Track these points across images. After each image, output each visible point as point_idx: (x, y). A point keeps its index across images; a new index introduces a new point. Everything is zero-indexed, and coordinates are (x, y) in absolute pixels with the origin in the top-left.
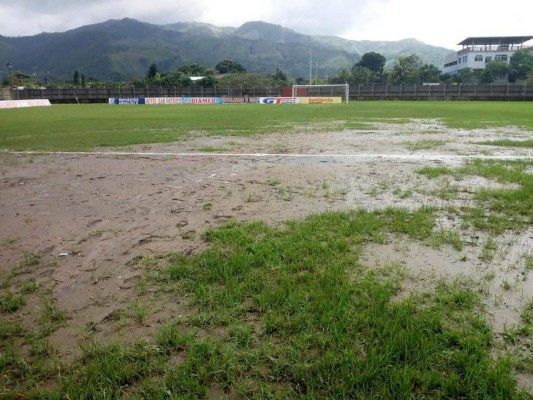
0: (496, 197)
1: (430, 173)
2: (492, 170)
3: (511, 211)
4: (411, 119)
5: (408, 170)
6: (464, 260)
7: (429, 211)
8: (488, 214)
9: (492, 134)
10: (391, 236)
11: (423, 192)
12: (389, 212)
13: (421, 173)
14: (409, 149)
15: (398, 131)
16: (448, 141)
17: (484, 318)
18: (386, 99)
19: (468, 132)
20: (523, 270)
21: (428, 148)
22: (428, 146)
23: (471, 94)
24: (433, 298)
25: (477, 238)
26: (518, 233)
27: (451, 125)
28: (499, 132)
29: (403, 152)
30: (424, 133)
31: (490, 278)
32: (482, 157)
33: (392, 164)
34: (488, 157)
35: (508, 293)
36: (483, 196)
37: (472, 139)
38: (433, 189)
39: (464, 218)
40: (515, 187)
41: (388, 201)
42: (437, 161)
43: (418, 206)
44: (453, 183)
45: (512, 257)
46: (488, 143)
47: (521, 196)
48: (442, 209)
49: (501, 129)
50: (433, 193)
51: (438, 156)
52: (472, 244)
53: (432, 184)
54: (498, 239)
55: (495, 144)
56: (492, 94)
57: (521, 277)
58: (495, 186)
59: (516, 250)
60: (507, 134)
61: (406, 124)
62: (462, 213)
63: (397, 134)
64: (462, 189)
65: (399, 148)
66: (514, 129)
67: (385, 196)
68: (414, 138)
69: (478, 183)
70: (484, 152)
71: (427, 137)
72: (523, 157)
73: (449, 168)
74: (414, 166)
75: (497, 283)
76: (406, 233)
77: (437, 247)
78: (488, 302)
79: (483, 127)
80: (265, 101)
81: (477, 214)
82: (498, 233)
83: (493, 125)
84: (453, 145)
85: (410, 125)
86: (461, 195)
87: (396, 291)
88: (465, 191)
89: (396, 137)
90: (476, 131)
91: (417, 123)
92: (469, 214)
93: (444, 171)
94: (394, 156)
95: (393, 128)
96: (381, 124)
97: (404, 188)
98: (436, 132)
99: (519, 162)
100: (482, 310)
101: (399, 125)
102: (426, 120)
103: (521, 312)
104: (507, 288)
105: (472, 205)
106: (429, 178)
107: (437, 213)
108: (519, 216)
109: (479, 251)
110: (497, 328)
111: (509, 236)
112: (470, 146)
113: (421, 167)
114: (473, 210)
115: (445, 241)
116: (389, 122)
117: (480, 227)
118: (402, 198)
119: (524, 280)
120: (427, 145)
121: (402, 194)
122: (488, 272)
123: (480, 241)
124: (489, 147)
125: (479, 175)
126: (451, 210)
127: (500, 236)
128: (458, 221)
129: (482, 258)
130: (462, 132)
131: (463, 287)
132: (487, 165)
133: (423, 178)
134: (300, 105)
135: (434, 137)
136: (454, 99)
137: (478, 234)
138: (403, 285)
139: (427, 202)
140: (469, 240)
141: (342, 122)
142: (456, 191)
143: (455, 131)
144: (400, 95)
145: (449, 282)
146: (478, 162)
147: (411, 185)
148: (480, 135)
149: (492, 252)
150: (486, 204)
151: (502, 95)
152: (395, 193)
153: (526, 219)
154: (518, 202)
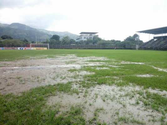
0: (88, 77)
1: (71, 71)
2: (88, 69)
3: (92, 81)
4: (67, 54)
5: (65, 70)
6: (79, 98)
7: (70, 83)
8: (86, 82)
9: (88, 58)
10: (58, 93)
11: (69, 77)
12: (58, 84)
13: (69, 71)
14: (66, 63)
15: (63, 58)
16: (77, 61)
17: (84, 117)
18: (61, 48)
19: (82, 58)
20: (95, 98)
21: (72, 63)
22: (72, 62)
23: (83, 47)
24: (69, 112)
25: (83, 90)
26: (94, 87)
27: (78, 56)
28: (90, 58)
29: (64, 65)
30: (71, 59)
31: (86, 102)
32: (86, 65)
33: (61, 68)
34: (87, 65)
35: (90, 107)
36: (85, 77)
37: (83, 60)
38: (72, 76)
39: (80, 84)
40: (94, 73)
41: (59, 81)
42: (73, 67)
43: (67, 81)
44: (78, 73)
45: (92, 95)
46: (87, 61)
47: (95, 76)
48: (74, 82)
49: (91, 57)
50: (72, 77)
51: (74, 66)
52: (82, 92)
53: (72, 74)
54: (89, 90)
55: (89, 61)
56: (89, 47)
57: (94, 101)
58: (89, 73)
59: (93, 92)
60: (92, 58)
61: (66, 56)
62: (79, 83)
63: (63, 59)
64: (80, 75)
65: (63, 63)
66: (94, 57)
67: (58, 79)
68: (68, 60)
69: (84, 73)
70: (86, 64)
71: (72, 60)
72: (96, 65)
73: (77, 69)
74: (67, 69)
75: (88, 104)
76: (63, 91)
77: (72, 94)
78: (85, 111)
79: (87, 56)
80: (20, 49)
81: (84, 82)
82: (89, 88)
83: (89, 56)
84: (78, 62)
85: (67, 56)
86: (80, 77)
87: (57, 112)
88: (81, 76)
89: (63, 60)
90: (85, 58)
91: (69, 56)
92: (81, 83)
93: (75, 70)
94: (61, 66)
95: (62, 57)
96: (59, 56)
97: (64, 76)
98: (74, 58)
99: (95, 66)
100: (83, 114)
101: (64, 56)
102: (72, 55)
103: (94, 112)
104: (90, 105)
105: (82, 80)
106: (71, 72)
107: (72, 83)
108: (94, 82)
109: (83, 94)
110: (87, 119)
111: (91, 88)
112: (83, 62)
113: (69, 69)
114: (82, 81)
115: (74, 92)
116: (61, 56)
117: (84, 86)
118: (63, 79)
119: (95, 102)
121: (63, 78)
122: (85, 100)
123: (84, 91)
124: (88, 62)
125: (85, 70)
126: (77, 82)
127: (89, 89)
128: (78, 85)
129: (84, 96)
130: (81, 58)
131: (78, 107)
132: (87, 67)
133: (69, 72)
134: (33, 50)
135: (73, 60)
136: (79, 49)
137: (84, 89)
138: (60, 110)
139: (70, 81)
140: (81, 91)
141: (46, 56)
142: (78, 76)
143: (79, 58)
144: (65, 47)
145: (74, 106)
146: (84, 67)
147: (66, 75)
149: (87, 94)
150: (86, 79)
151: (91, 48)
152: (61, 78)
153: (96, 83)
154: (94, 78)
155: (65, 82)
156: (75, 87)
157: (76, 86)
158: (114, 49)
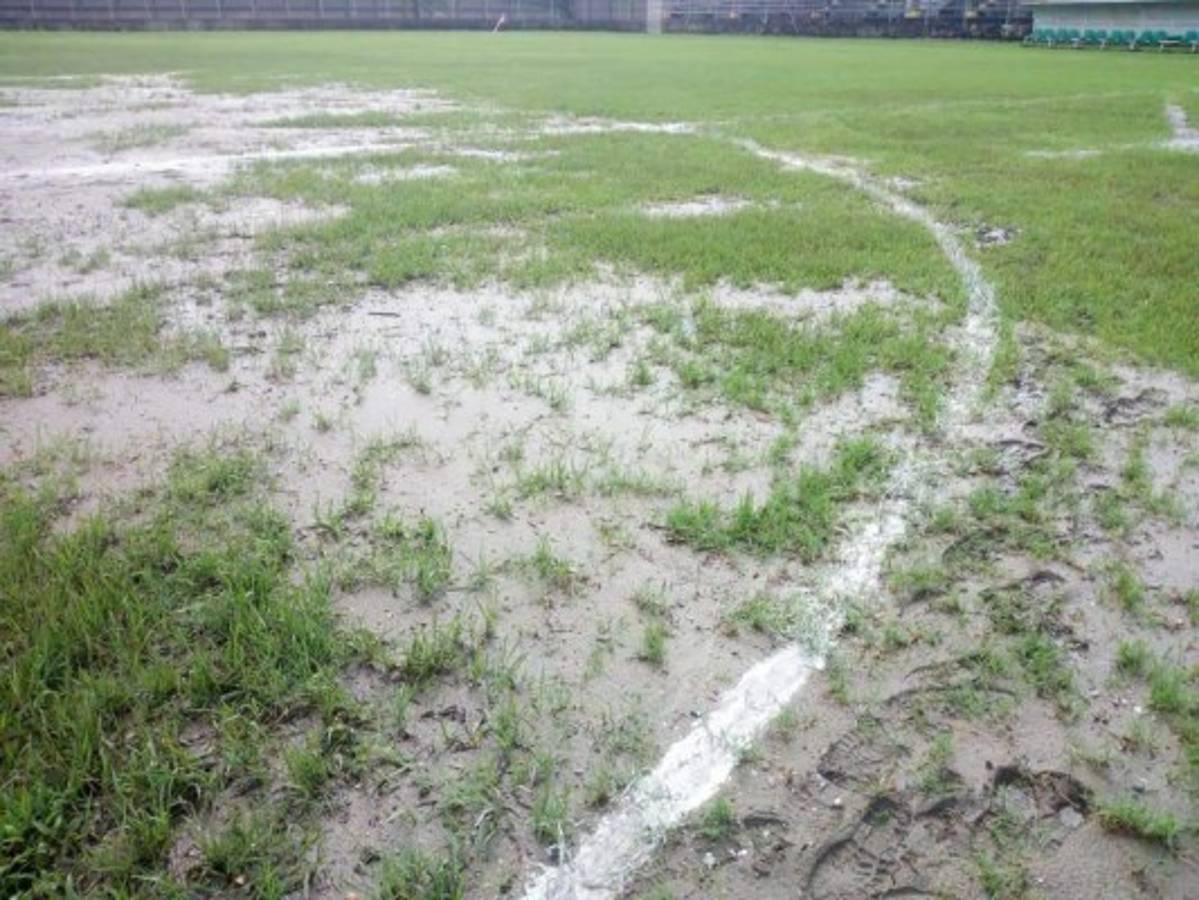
0: (299, 239)
1: (151, 202)
2: (292, 182)
3: (332, 265)
4: (106, 77)
5: (98, 201)
6: (233, 389)
7: (146, 294)
8: (284, 279)
9: (291, 103)
10: (56, 373)
11: (138, 251)
12: (49, 313)
13: (131, 204)
14: (97, 149)
15: (70, 109)
16: (196, 125)
17: (277, 505)
18: (35, 26)
19: (240, 102)
20: (355, 382)
21: (148, 144)
22: (148, 139)
23: (245, 15)
24: (160, 494)
25: (263, 335)
26: (346, 309)
27: (202, 88)
28: (309, 98)
29: (86, 160)
30: (138, 108)
31: (289, 416)
32: (272, 154)
33: (55, 190)
34: (284, 154)
35: (327, 436)
36: (272, 241)
37: (249, 117)
38: (159, 241)
39: (234, 296)
40: (339, 212)
41: (48, 284)
42: (168, 174)
43: (123, 285)
44: (207, 218)
45: (333, 365)
46: (285, 123)
47: (349, 230)
48: (183, 284)
49: (313, 90)
50: (161, 251)
51: (172, 162)
52: (252, 351)
53: (160, 229)
54: (309, 329)
55: (300, 123)
56: (291, 15)
57: (353, 397)
58: (299, 215)
59: (342, 345)
60: (325, 101)
61: (95, 91)
62: (228, 286)
63: (67, 116)
64: (226, 232)
65: (77, 149)
66: (338, 91)
67: (37, 273)
68: (111, 124)
69: (264, 213)
70: (276, 144)
71: (146, 117)
72: (353, 149)
73: (197, 186)
74: (116, 192)
75: (305, 421)
76: (92, 356)
77: (170, 373)
78: (287, 469)
79: (275, 88)
81: (262, 282)
82: (305, 317)
83: (298, 84)
84: (207, 134)
85: (104, 92)
86: (227, 245)
87: (63, 508)
88: (235, 235)
89: (66, 123)
90: (259, 98)
91: (122, 85)
92: (243, 285)
93: (186, 196)
94: (63, 171)
95: (60, 99)
96: (24, 91)
97: (87, 248)
98: (163, 106)
99: (347, 159)
100: (272, 490)
101: (77, 94)
102: (145, 79)
103: (351, 469)
104: (324, 427)
105: (249, 263)
106: (152, 215)
107: (170, 295)
108: (348, 273)
109: (265, 362)
110: (303, 518)
111: (329, 318)
112: (247, 133)
113: (131, 191)
114: (253, 274)
115: (186, 358)
116: (47, 86)
117: (267, 310)
118: (84, 271)
119: (358, 402)
120: (147, 136)
121: (84, 262)
122: (287, 403)
123: (269, 339)
124: (286, 132)
125: (266, 194)
126: (204, 283)
127: (310, 323)
128: (220, 306)
129: (272, 377)
130: (230, 101)
131: (230, 449)
132: (280, 171)
133: (135, 215)
135: (161, 117)
136: (209, 26)
137: (266, 325)
138: (83, 485)
139: (145, 273)
140: (243, 342)
142: (213, 237)
143: (213, 100)
144: (73, 15)
145: (199, 447)
146: (262, 167)
147: (106, 238)
148: (269, 105)
149: (292, 358)
150: (281, 258)
151: (311, 15)
152: (65, 262)
153: (362, 277)
154: (343, 244)
155: (105, 288)
156: (190, 317)
157: (205, 310)
158: (488, 26)
